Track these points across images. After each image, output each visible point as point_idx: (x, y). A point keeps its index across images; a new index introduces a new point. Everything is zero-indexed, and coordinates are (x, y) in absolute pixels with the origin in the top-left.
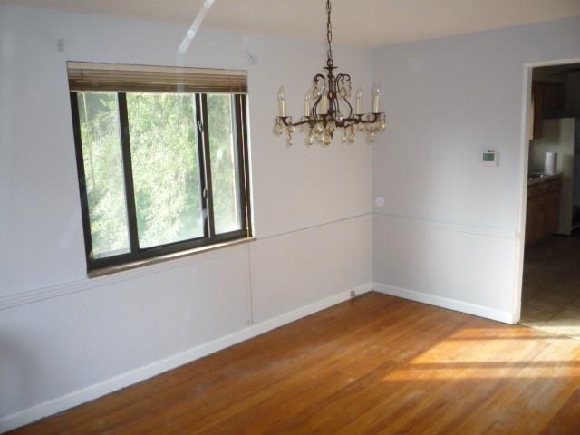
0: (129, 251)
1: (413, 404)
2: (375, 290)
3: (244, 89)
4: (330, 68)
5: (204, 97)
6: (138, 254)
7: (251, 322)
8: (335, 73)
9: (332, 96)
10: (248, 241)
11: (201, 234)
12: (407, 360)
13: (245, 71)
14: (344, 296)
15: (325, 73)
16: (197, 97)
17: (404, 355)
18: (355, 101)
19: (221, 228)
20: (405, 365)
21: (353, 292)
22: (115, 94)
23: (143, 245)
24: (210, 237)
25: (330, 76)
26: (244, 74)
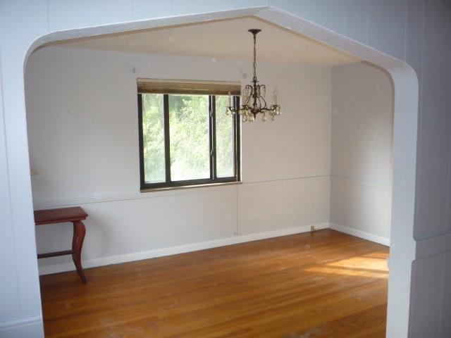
0: (165, 181)
1: (314, 283)
2: (332, 228)
3: (239, 93)
4: (255, 82)
5: (214, 97)
6: (169, 184)
7: (236, 234)
8: (257, 84)
9: (255, 96)
10: (237, 184)
11: (209, 177)
12: (324, 263)
13: (240, 82)
14: (307, 229)
15: (252, 84)
16: (210, 97)
17: (325, 261)
18: (266, 99)
19: (220, 175)
20: (323, 265)
21: (312, 227)
22: (161, 96)
23: (173, 179)
24: (214, 179)
25: (255, 86)
26: (239, 84)
